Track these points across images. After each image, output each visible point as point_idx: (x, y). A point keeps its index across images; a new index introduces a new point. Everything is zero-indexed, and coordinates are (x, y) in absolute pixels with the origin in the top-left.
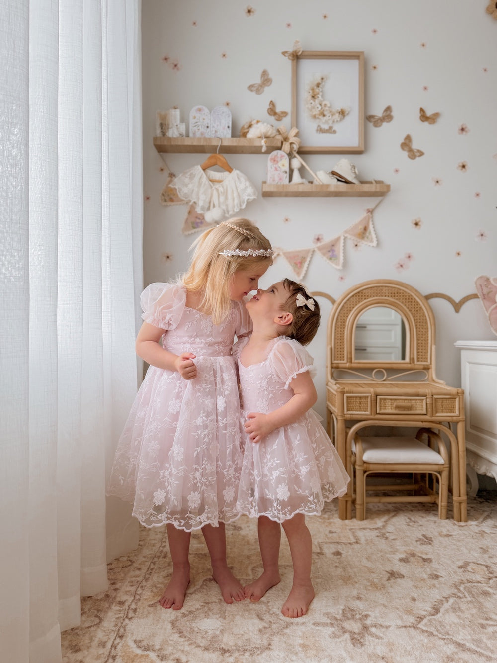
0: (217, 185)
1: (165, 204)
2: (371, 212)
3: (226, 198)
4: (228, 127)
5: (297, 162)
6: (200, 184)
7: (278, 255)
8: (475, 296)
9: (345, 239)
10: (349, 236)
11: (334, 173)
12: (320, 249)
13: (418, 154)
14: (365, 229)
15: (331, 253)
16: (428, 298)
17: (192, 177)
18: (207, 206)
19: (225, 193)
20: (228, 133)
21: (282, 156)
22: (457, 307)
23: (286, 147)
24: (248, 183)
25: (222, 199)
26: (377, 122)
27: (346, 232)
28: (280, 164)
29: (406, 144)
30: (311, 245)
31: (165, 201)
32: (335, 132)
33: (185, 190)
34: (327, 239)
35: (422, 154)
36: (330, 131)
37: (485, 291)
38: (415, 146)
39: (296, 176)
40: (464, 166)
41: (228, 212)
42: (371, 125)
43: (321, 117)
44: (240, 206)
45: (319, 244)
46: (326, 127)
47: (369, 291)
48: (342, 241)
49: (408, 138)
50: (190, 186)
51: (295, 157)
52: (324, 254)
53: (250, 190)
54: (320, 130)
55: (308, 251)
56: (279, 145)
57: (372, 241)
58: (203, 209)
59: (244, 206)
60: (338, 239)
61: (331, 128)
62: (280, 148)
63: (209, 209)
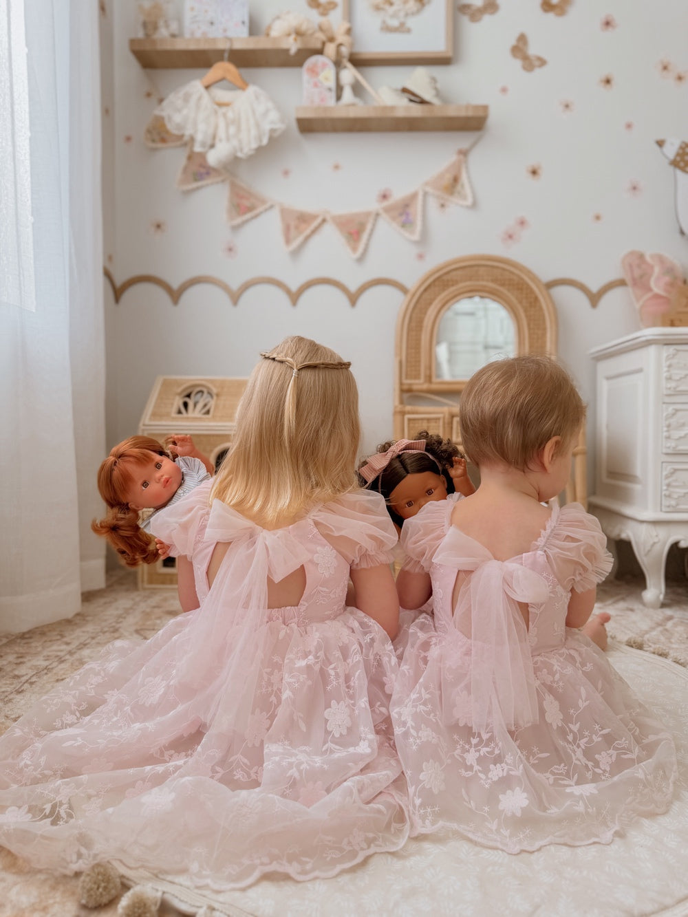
0: (224, 109)
1: (154, 145)
2: (464, 153)
3: (239, 130)
4: (243, 23)
5: (349, 74)
6: (198, 106)
7: (324, 221)
8: (622, 283)
9: (425, 194)
10: (429, 189)
11: (405, 90)
12: (387, 210)
13: (537, 63)
14: (456, 180)
15: (404, 218)
16: (551, 285)
17: (186, 99)
18: (209, 142)
19: (236, 122)
20: (243, 32)
21: (324, 65)
22: (594, 299)
23: (330, 49)
24: (270, 105)
25: (232, 130)
26: (475, 15)
27: (427, 184)
28: (321, 77)
29: (519, 48)
30: (374, 205)
31: (153, 141)
32: (409, 31)
33: (177, 118)
34: (398, 194)
35: (542, 62)
36: (402, 29)
37: (637, 273)
38: (533, 50)
39: (348, 95)
40: (608, 81)
41: (241, 150)
42: (465, 20)
43: (387, 7)
44: (261, 140)
45: (386, 204)
46: (395, 23)
47: (459, 273)
48: (420, 197)
49: (522, 39)
50: (185, 112)
51: (345, 67)
52: (394, 219)
53: (274, 115)
54: (387, 29)
55: (368, 214)
56: (319, 46)
57: (465, 198)
58: (203, 144)
59: (265, 141)
60: (414, 196)
61: (402, 24)
62: (320, 52)
63: (212, 146)
